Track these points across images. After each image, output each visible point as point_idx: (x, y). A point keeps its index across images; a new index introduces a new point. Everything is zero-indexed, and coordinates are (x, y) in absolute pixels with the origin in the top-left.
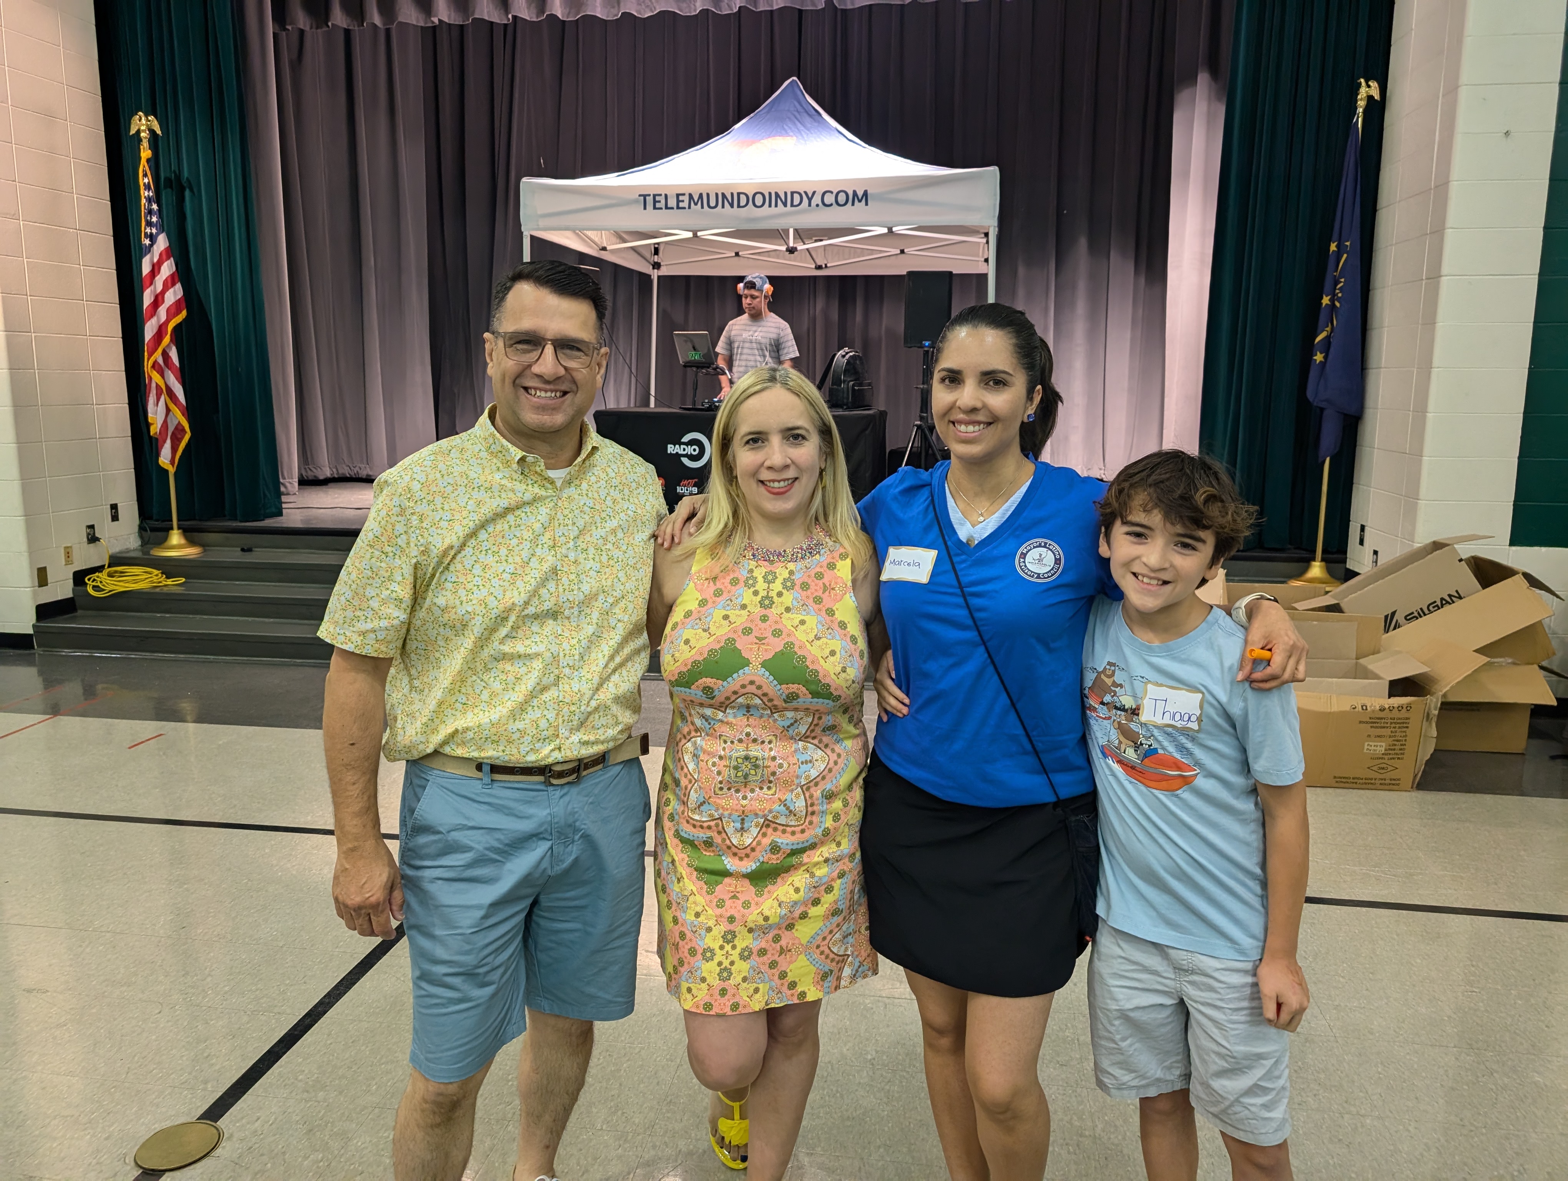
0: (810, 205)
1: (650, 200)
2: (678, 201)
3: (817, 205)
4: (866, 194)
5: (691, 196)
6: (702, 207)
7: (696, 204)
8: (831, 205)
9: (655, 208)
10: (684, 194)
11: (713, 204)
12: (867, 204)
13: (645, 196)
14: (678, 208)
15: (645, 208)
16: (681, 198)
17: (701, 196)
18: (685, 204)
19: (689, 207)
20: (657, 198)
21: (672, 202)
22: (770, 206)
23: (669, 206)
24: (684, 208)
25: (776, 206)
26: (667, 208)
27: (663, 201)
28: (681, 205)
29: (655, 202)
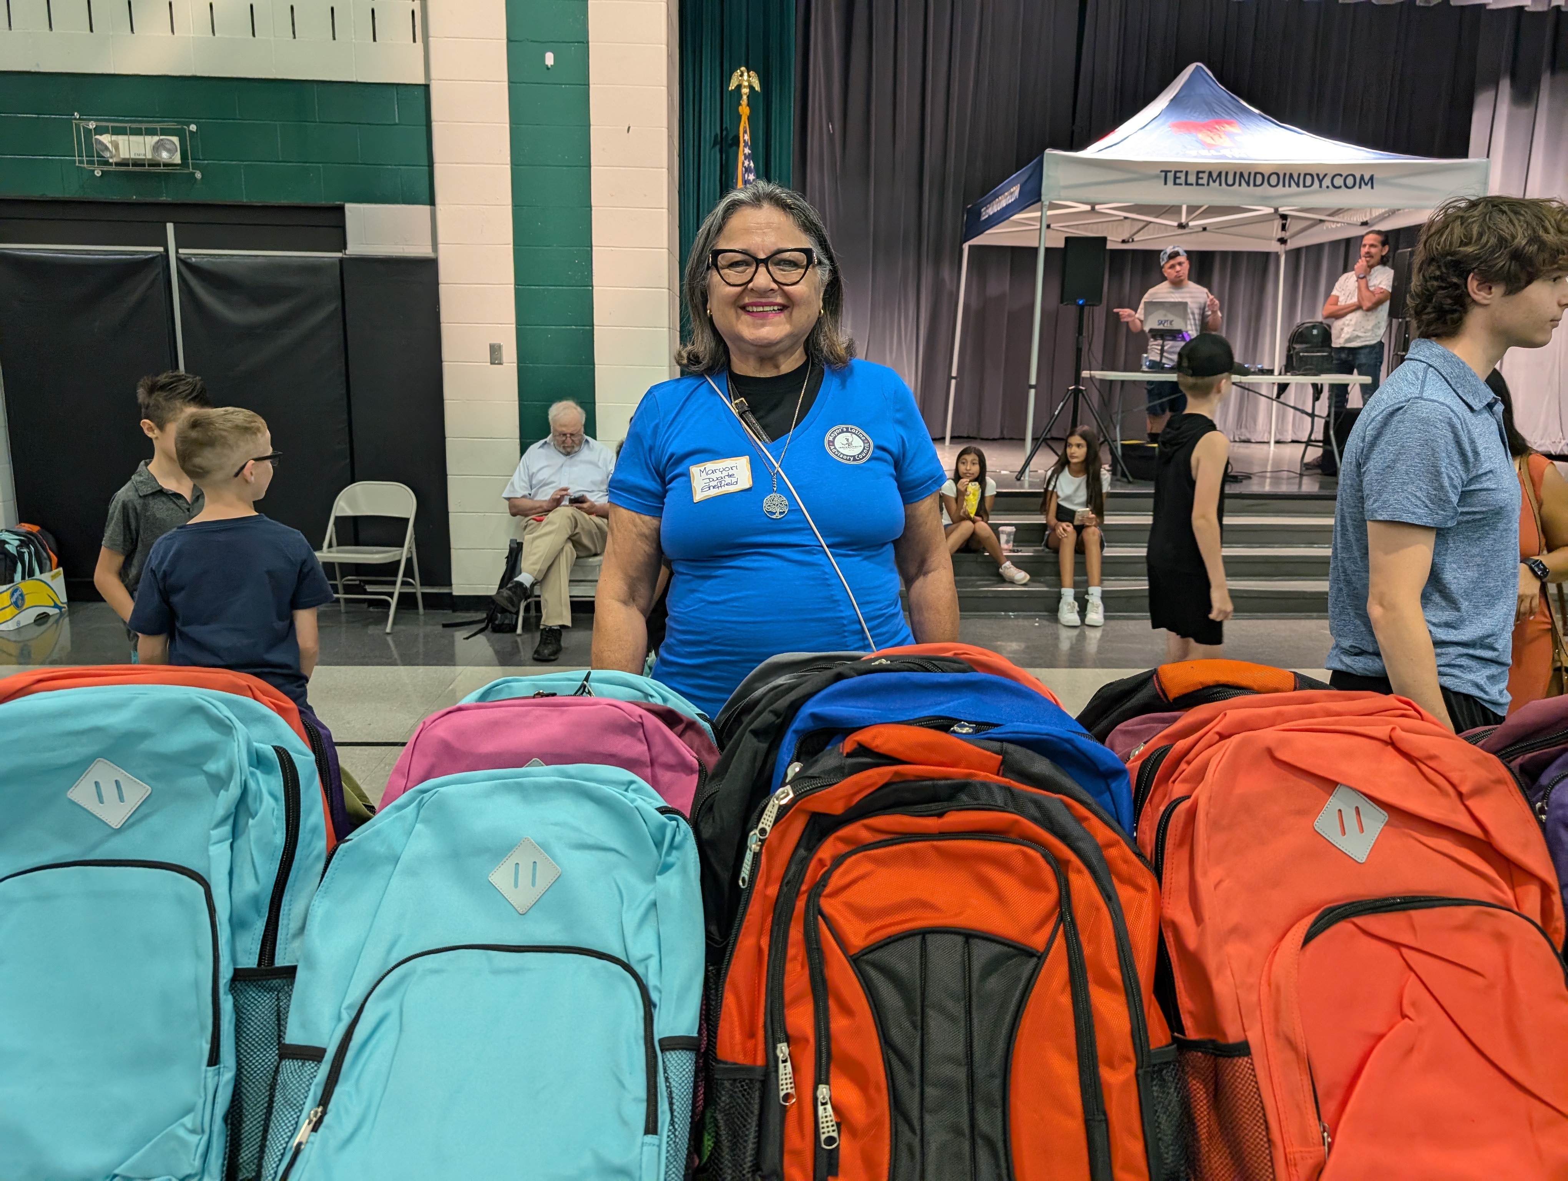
0: (1321, 186)
1: (1170, 176)
2: (1198, 178)
3: (1328, 187)
4: (1372, 178)
5: (1210, 174)
6: (1220, 185)
7: (1214, 181)
8: (1340, 187)
9: (1175, 184)
10: (1204, 172)
11: (1230, 181)
12: (1372, 187)
13: (1166, 172)
14: (1197, 184)
15: (1166, 183)
16: (1201, 175)
17: (1220, 174)
18: (1204, 181)
19: (1208, 184)
20: (1178, 175)
21: (1192, 179)
22: (1284, 186)
23: (1189, 182)
24: (1203, 185)
25: (1290, 186)
26: (1186, 184)
27: (1183, 178)
28: (1200, 181)
29: (1175, 178)
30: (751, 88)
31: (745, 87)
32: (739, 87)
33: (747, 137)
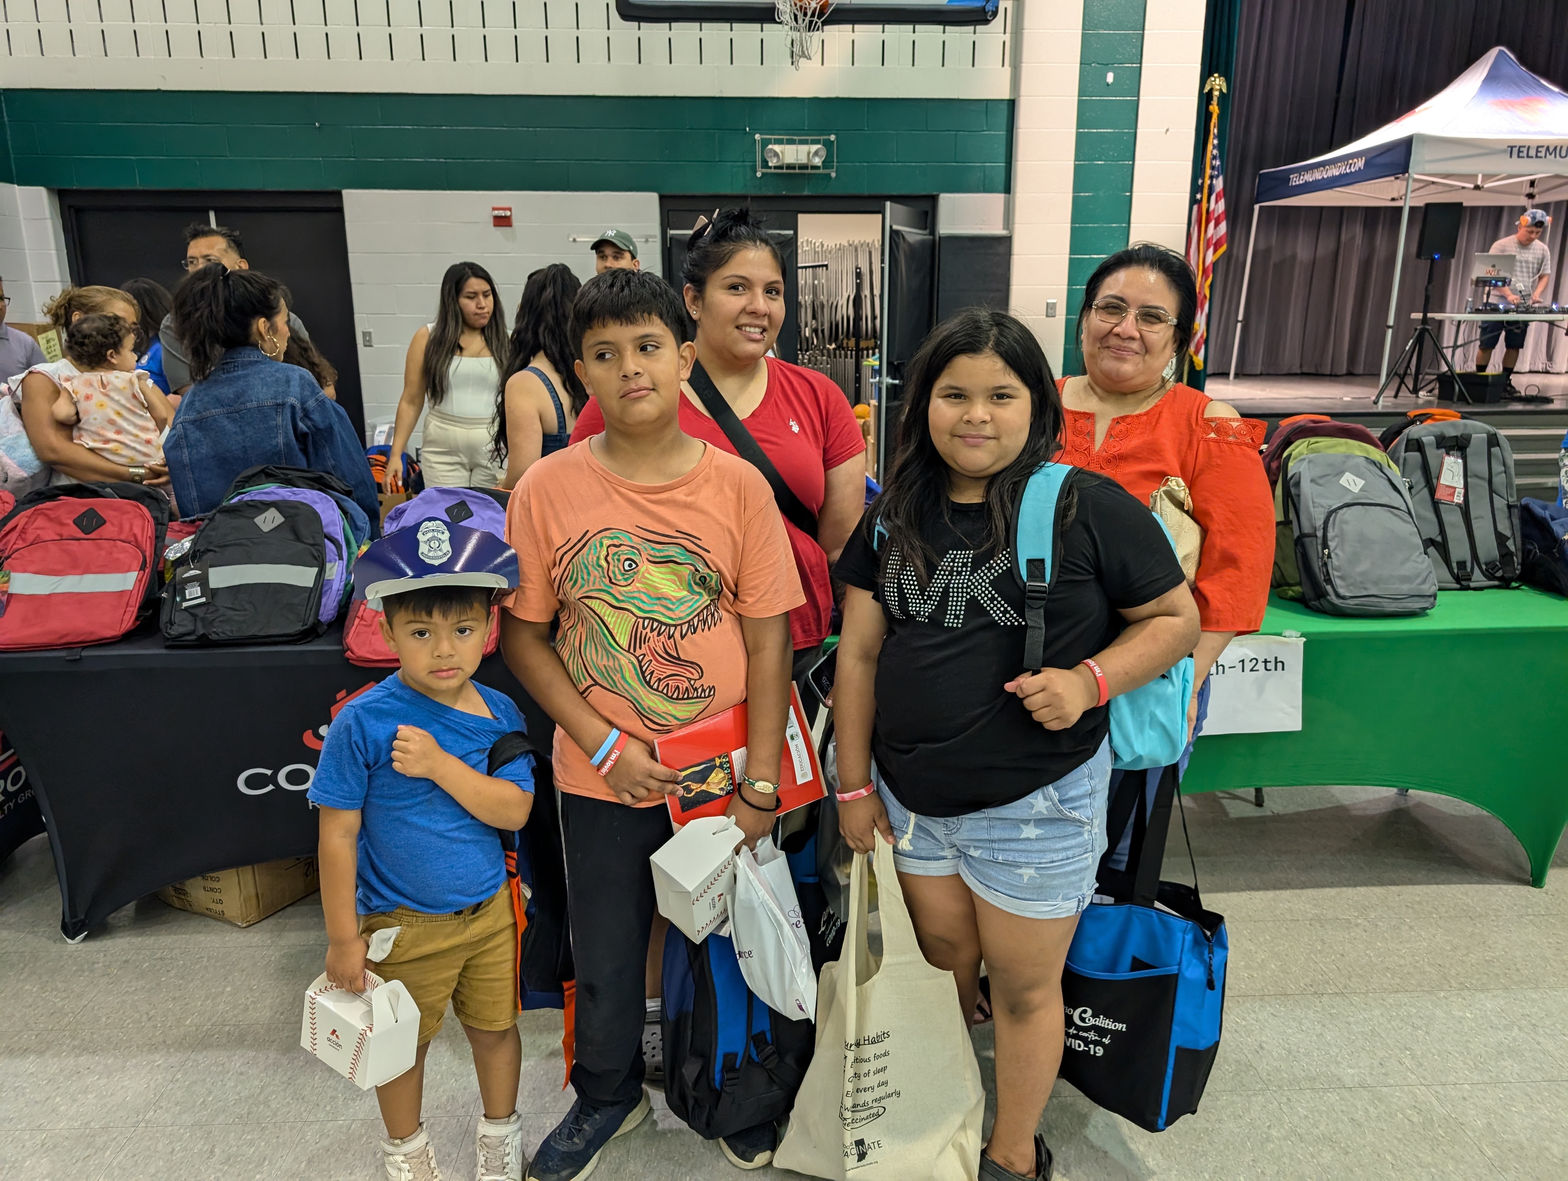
1: (1515, 150)
2: (1537, 151)
5: (1548, 148)
6: (1555, 157)
7: (1550, 154)
9: (1519, 157)
10: (1542, 147)
11: (1563, 154)
13: (1512, 147)
14: (1537, 157)
15: (1511, 157)
16: (1540, 149)
17: (1555, 148)
18: (1542, 154)
19: (1545, 157)
20: (1522, 149)
21: (1532, 153)
23: (1530, 155)
24: (1541, 157)
26: (1528, 156)
27: (1525, 152)
28: (1539, 154)
29: (1519, 151)
30: (1221, 90)
31: (1217, 90)
32: (1211, 90)
33: (1216, 131)
